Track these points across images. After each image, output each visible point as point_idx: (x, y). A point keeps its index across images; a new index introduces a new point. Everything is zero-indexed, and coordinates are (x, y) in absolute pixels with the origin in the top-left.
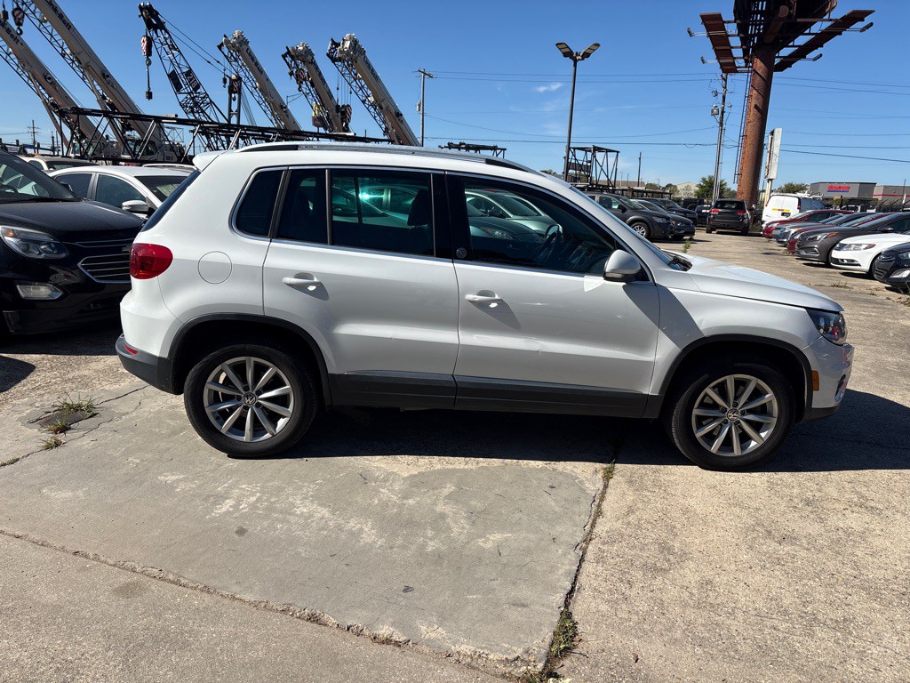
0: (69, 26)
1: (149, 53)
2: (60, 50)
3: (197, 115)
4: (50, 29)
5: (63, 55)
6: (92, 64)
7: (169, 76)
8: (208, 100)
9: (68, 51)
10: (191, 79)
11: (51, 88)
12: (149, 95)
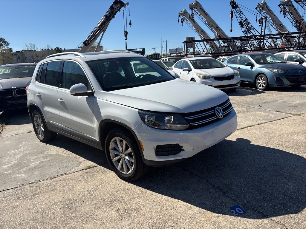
0: (207, 14)
1: (232, 16)
2: (205, 23)
3: (248, 34)
4: (202, 17)
5: (206, 24)
6: (213, 25)
7: (239, 23)
8: (252, 28)
9: (207, 22)
10: (246, 22)
11: (203, 34)
12: (231, 31)
